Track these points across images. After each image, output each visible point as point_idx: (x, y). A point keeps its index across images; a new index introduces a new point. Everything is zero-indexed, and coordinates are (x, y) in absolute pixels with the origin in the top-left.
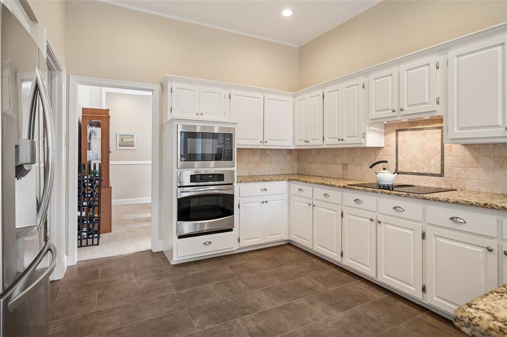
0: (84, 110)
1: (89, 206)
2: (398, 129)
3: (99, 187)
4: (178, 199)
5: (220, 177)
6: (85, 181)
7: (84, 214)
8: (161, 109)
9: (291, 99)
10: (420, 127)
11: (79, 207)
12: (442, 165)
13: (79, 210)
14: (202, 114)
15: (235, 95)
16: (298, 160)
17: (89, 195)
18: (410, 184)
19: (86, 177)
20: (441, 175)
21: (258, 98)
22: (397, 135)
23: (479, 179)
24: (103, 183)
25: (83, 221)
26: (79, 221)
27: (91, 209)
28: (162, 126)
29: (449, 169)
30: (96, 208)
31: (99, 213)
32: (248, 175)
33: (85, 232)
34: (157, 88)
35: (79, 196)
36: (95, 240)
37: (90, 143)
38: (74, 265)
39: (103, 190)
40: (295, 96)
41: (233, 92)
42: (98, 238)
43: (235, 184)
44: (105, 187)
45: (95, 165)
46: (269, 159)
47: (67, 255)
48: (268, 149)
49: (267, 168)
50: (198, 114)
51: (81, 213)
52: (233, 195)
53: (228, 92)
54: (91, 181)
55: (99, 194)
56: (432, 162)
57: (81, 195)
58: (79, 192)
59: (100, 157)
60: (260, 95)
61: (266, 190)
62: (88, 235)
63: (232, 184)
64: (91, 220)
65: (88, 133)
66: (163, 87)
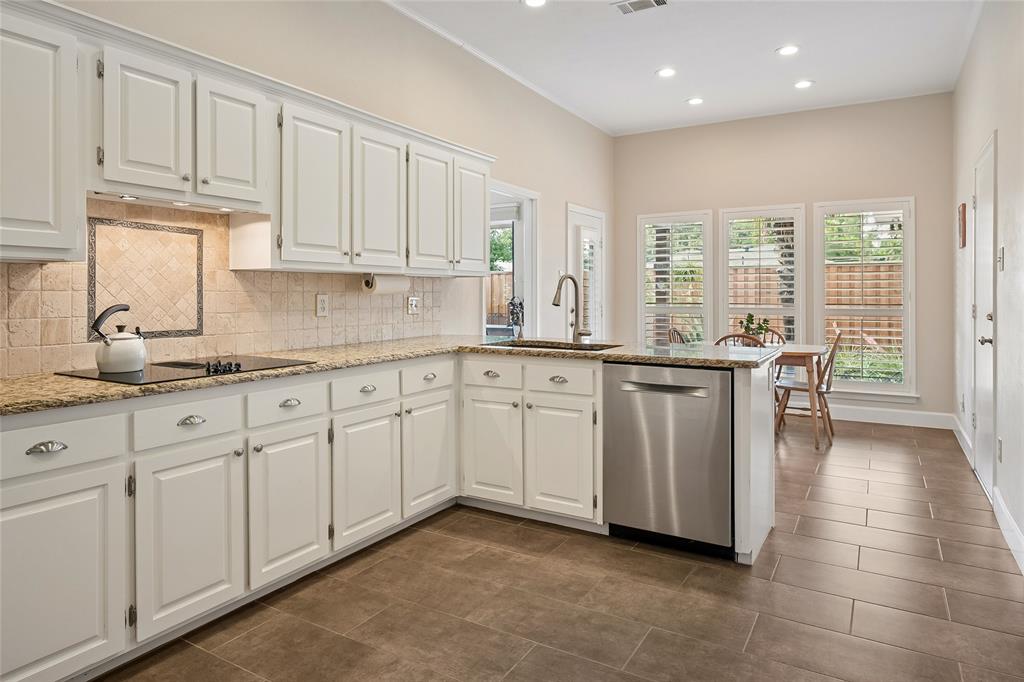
2: (95, 216)
10: (154, 222)
12: (200, 310)
20: (198, 332)
22: (92, 234)
23: (255, 331)
29: (212, 317)
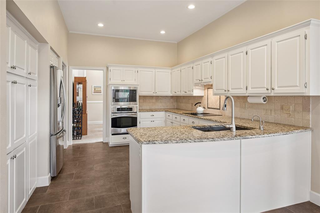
0: (75, 78)
1: (77, 122)
2: (208, 87)
3: (82, 113)
4: (112, 118)
5: (131, 109)
6: (76, 110)
7: (75, 125)
8: (107, 78)
9: (170, 71)
11: (73, 122)
12: (220, 104)
13: (73, 123)
14: (124, 81)
15: (140, 71)
16: (177, 101)
17: (77, 117)
18: (208, 113)
19: (76, 109)
20: (220, 109)
21: (152, 71)
22: (208, 91)
23: (229, 111)
24: (84, 112)
25: (75, 128)
26: (73, 128)
27: (78, 123)
28: (107, 86)
29: (222, 106)
30: (80, 123)
31: (81, 125)
32: (149, 108)
33: (75, 133)
34: (105, 69)
35: (73, 117)
36: (80, 138)
37: (78, 93)
38: (71, 145)
39: (83, 115)
40: (172, 69)
41: (139, 69)
42: (81, 137)
43: (138, 112)
44: (84, 114)
45: (80, 103)
46: (160, 101)
47: (69, 141)
48: (160, 96)
49: (159, 105)
50: (122, 81)
51: (74, 125)
52: (137, 117)
53: (137, 70)
54: (78, 110)
55: (82, 117)
56: (217, 103)
57: (74, 117)
58: (73, 116)
59: (82, 100)
60: (154, 70)
61: (153, 115)
62: (77, 134)
63: (136, 112)
64: (78, 128)
65: (77, 89)
66: (107, 68)
